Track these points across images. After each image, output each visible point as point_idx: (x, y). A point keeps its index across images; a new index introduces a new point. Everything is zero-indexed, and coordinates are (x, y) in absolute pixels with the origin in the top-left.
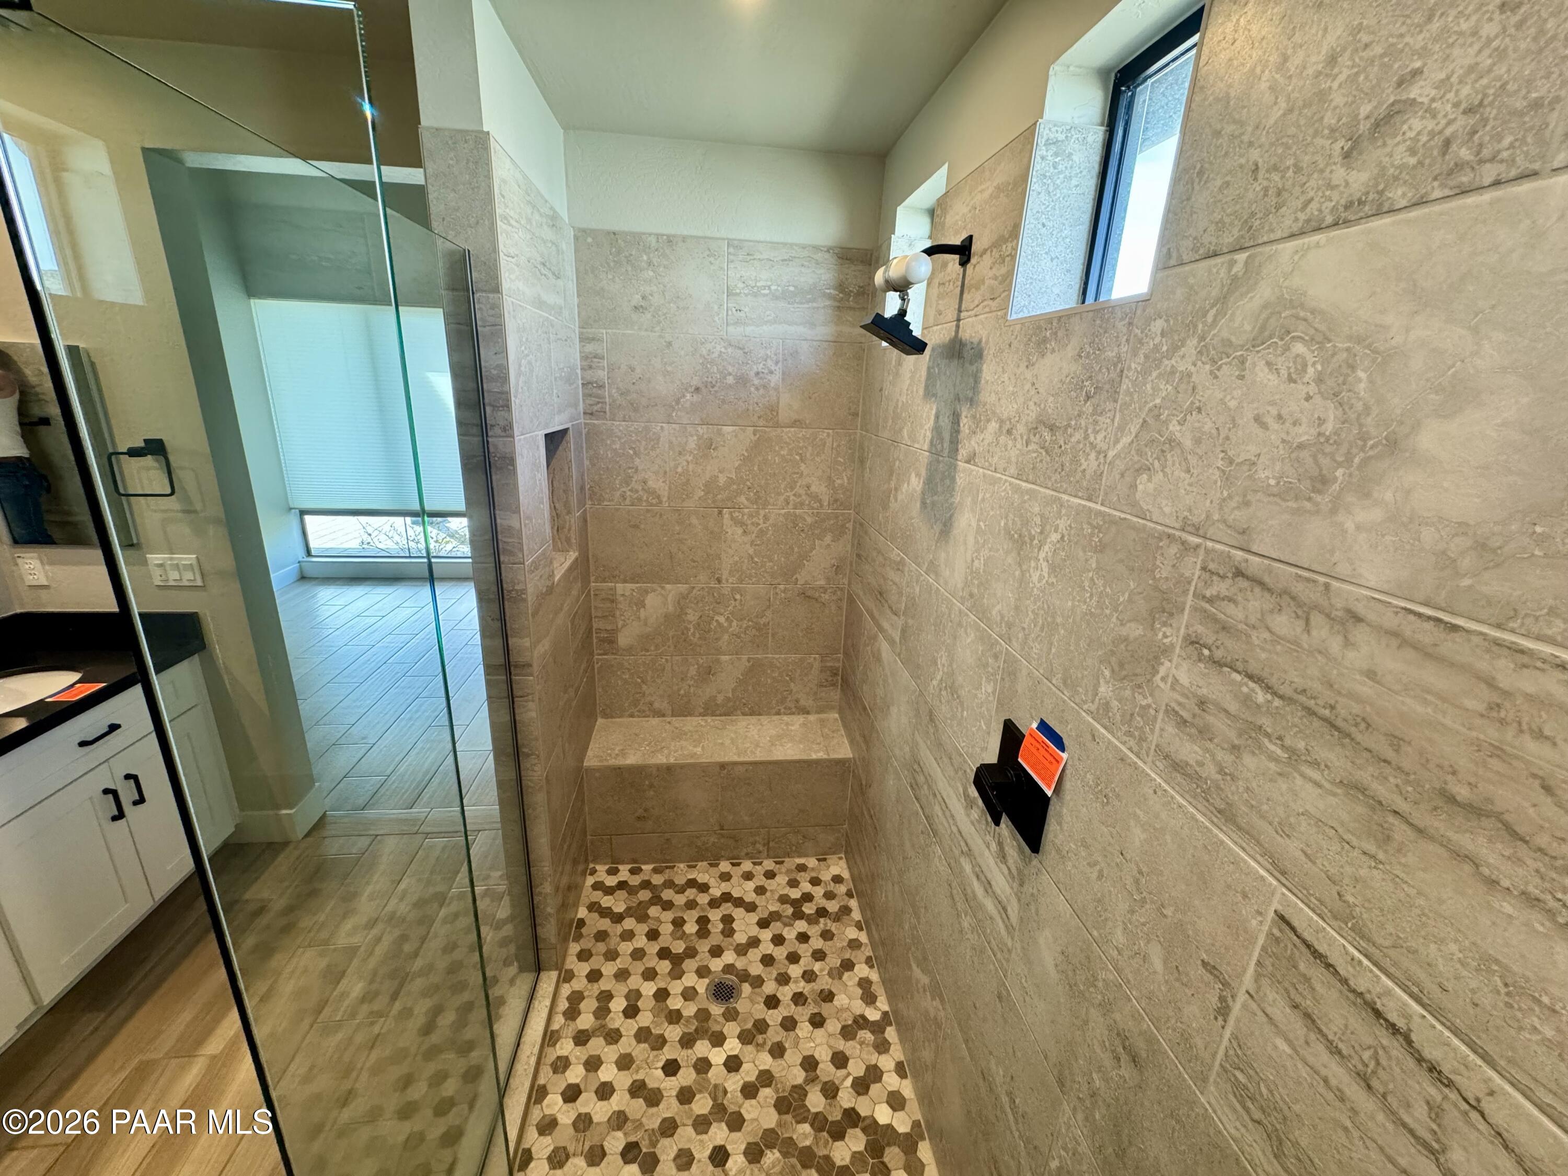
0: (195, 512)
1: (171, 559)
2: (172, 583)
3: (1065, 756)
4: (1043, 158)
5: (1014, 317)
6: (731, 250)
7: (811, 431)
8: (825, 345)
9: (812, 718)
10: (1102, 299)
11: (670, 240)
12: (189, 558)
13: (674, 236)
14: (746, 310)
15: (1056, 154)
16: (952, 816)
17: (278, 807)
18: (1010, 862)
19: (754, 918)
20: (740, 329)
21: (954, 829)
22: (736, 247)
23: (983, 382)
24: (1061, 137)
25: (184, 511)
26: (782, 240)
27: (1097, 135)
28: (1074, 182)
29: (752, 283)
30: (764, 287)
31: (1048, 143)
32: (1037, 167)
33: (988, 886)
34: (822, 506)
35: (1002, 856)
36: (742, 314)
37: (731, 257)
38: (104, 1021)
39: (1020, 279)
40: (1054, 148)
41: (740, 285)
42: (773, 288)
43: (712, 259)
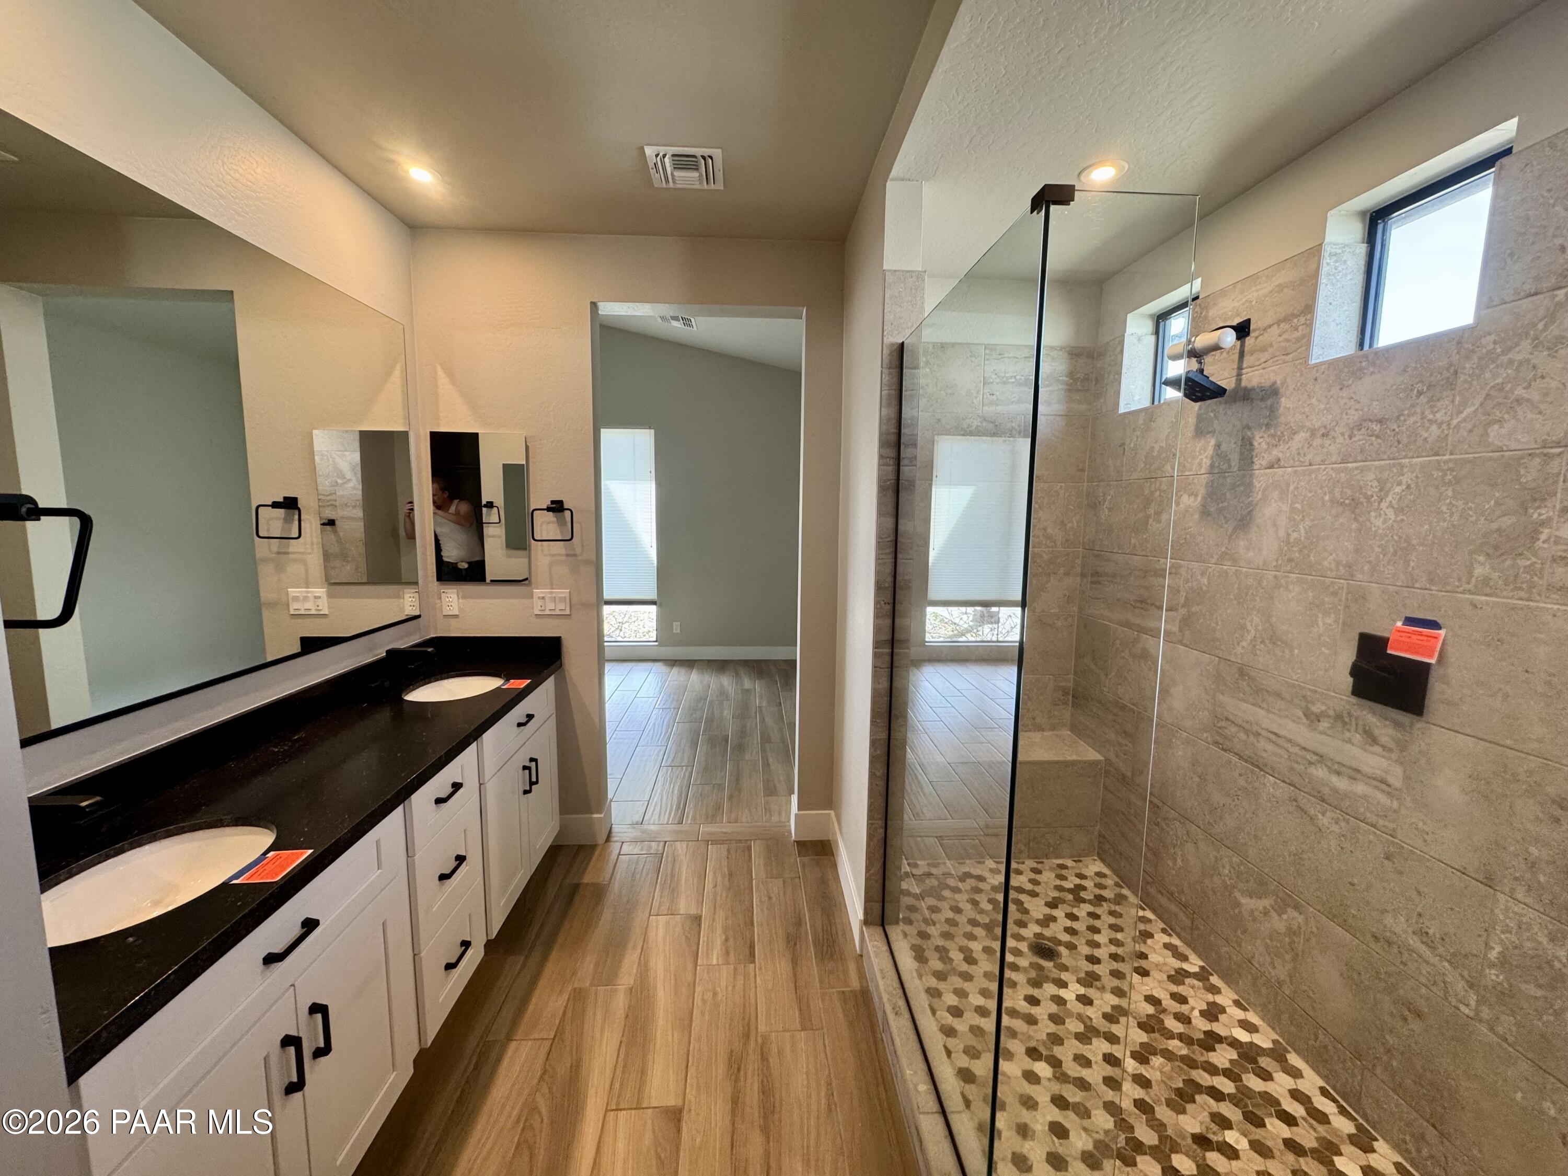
0: (575, 555)
1: (551, 593)
2: (547, 612)
3: (1442, 632)
4: (1328, 264)
5: (1313, 362)
6: (987, 352)
7: (1047, 485)
8: (1058, 418)
9: (1047, 733)
10: (1375, 346)
11: (943, 346)
12: (564, 593)
13: (946, 343)
14: (998, 393)
15: (1336, 261)
16: (1290, 741)
17: (592, 813)
18: (1384, 740)
19: (1040, 902)
20: (992, 408)
21: (1296, 750)
22: (991, 349)
23: (1282, 410)
24: (1339, 251)
25: (567, 555)
26: (1024, 343)
27: (1362, 249)
28: (1349, 277)
29: (1003, 375)
30: (1011, 377)
31: (1331, 255)
32: (1324, 269)
33: (1355, 774)
34: (1056, 545)
35: (1371, 738)
36: (994, 397)
37: (987, 357)
38: (524, 966)
39: (1317, 338)
40: (1334, 258)
41: (994, 376)
42: (1018, 377)
43: (973, 359)
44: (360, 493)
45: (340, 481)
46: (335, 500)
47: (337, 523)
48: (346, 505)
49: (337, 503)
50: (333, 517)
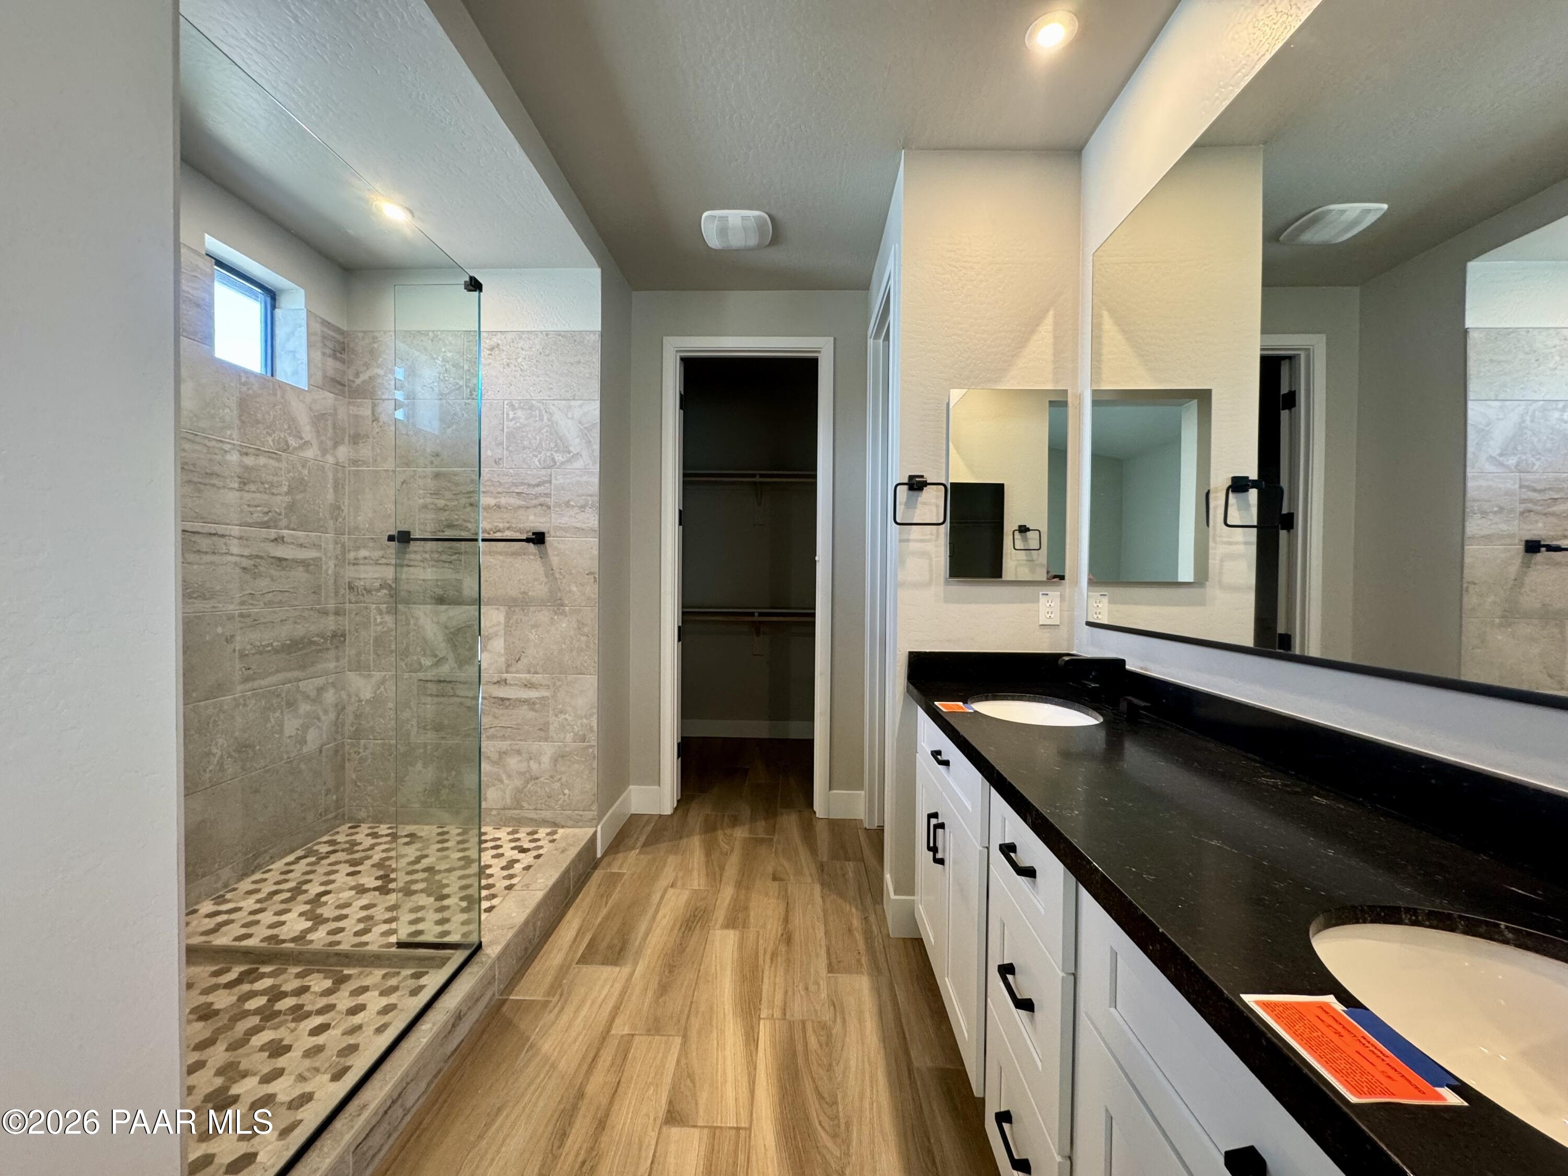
44: (595, 480)
45: (559, 458)
46: (548, 495)
47: (548, 539)
48: (567, 504)
49: (551, 501)
50: (540, 528)
